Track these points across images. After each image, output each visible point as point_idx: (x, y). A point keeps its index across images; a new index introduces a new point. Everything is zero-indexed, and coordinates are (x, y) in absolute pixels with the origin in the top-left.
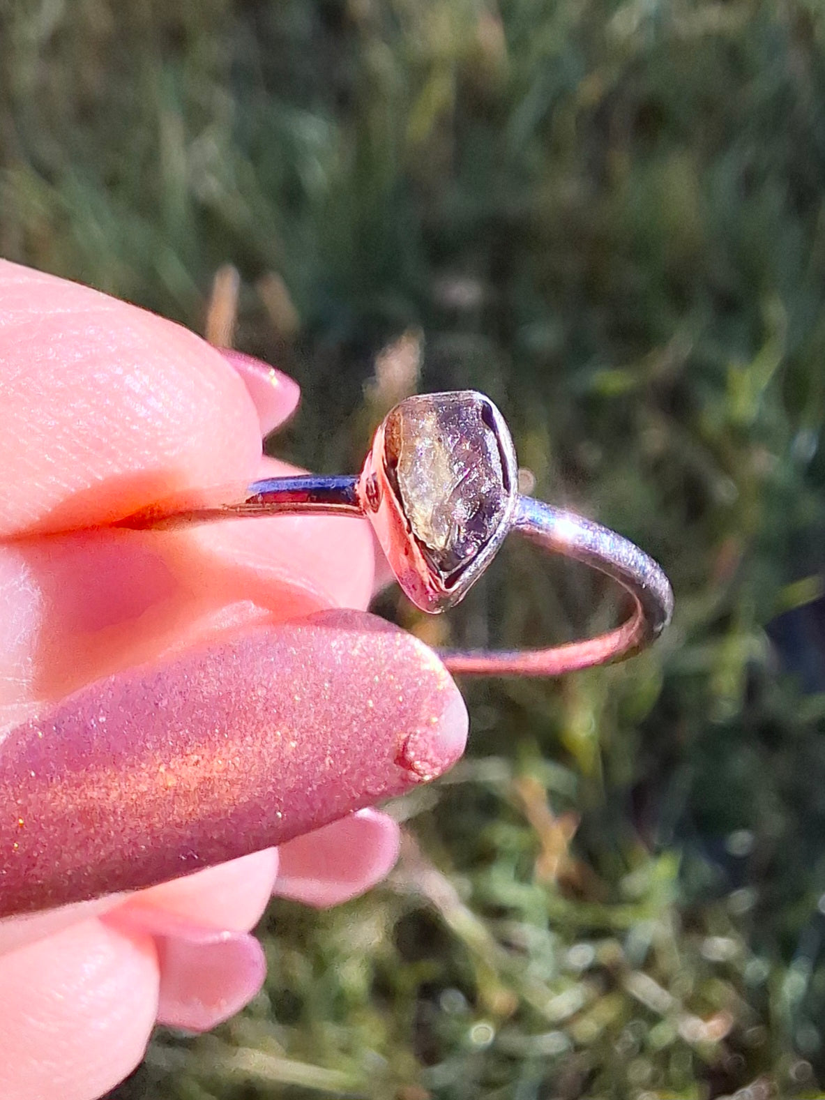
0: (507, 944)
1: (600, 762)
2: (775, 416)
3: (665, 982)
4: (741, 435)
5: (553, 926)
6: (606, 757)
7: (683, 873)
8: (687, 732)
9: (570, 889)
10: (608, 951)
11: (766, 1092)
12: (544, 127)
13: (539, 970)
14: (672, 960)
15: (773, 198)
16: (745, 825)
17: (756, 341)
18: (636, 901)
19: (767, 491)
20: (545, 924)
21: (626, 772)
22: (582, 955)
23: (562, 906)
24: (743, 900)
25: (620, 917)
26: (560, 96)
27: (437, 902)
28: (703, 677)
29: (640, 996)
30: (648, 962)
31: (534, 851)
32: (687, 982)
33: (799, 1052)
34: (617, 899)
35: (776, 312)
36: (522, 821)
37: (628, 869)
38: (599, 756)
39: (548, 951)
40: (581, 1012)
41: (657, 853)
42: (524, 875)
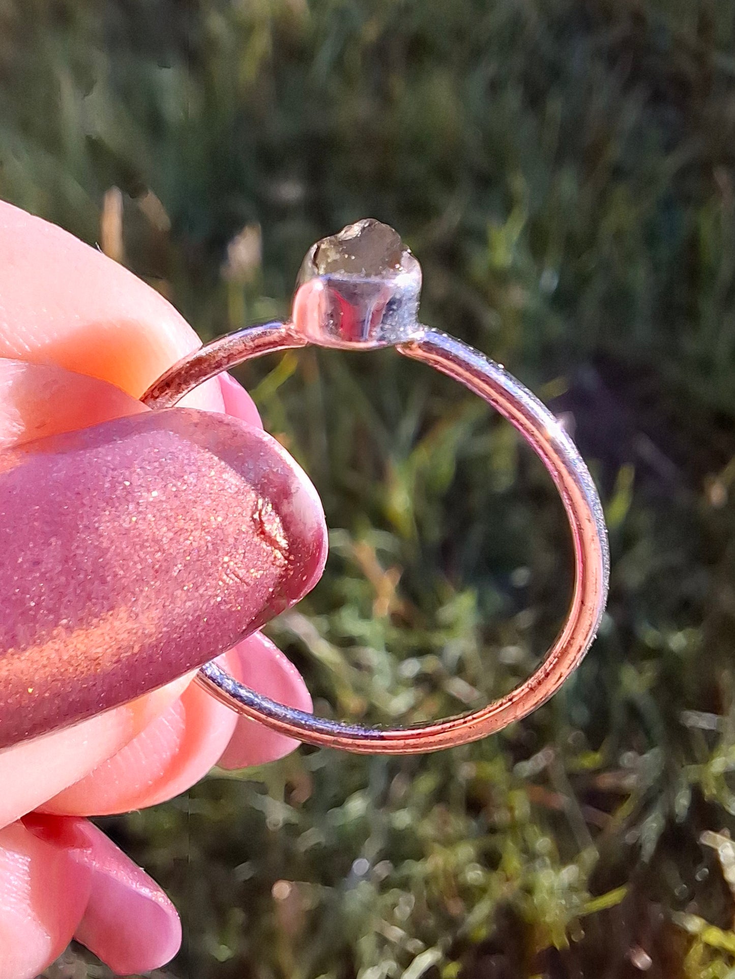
0: (358, 665)
1: (415, 527)
2: (525, 261)
3: (473, 683)
4: (501, 277)
5: (389, 649)
6: (419, 523)
7: (481, 603)
8: (477, 499)
9: (400, 621)
10: (430, 664)
11: (553, 756)
12: (339, 64)
13: (381, 683)
14: (476, 666)
15: (513, 99)
16: (522, 564)
17: (508, 207)
18: (449, 627)
19: (523, 317)
20: (383, 648)
21: (435, 534)
22: (411, 667)
23: (395, 634)
24: (526, 619)
25: (438, 639)
26: (350, 37)
27: (304, 639)
28: (485, 459)
29: (455, 694)
30: (460, 669)
31: (372, 596)
32: (489, 681)
33: (573, 725)
34: (436, 626)
35: (519, 184)
36: (361, 575)
37: (441, 603)
38: (414, 522)
39: (387, 669)
40: (413, 709)
41: (461, 590)
42: (366, 614)
